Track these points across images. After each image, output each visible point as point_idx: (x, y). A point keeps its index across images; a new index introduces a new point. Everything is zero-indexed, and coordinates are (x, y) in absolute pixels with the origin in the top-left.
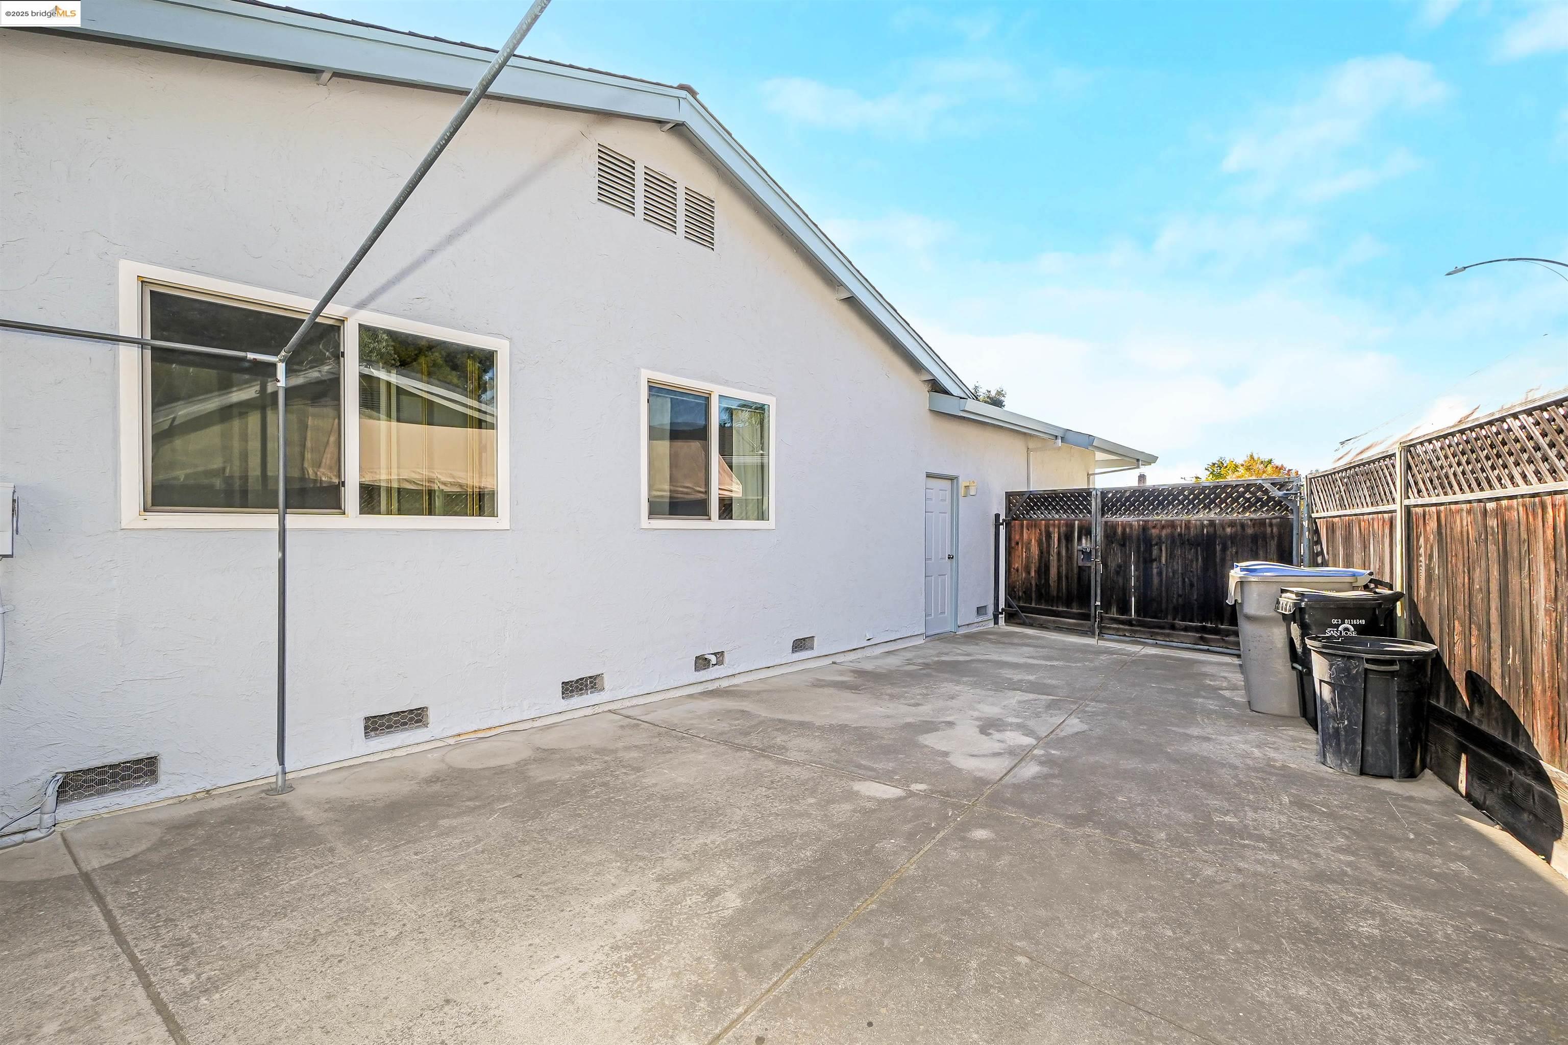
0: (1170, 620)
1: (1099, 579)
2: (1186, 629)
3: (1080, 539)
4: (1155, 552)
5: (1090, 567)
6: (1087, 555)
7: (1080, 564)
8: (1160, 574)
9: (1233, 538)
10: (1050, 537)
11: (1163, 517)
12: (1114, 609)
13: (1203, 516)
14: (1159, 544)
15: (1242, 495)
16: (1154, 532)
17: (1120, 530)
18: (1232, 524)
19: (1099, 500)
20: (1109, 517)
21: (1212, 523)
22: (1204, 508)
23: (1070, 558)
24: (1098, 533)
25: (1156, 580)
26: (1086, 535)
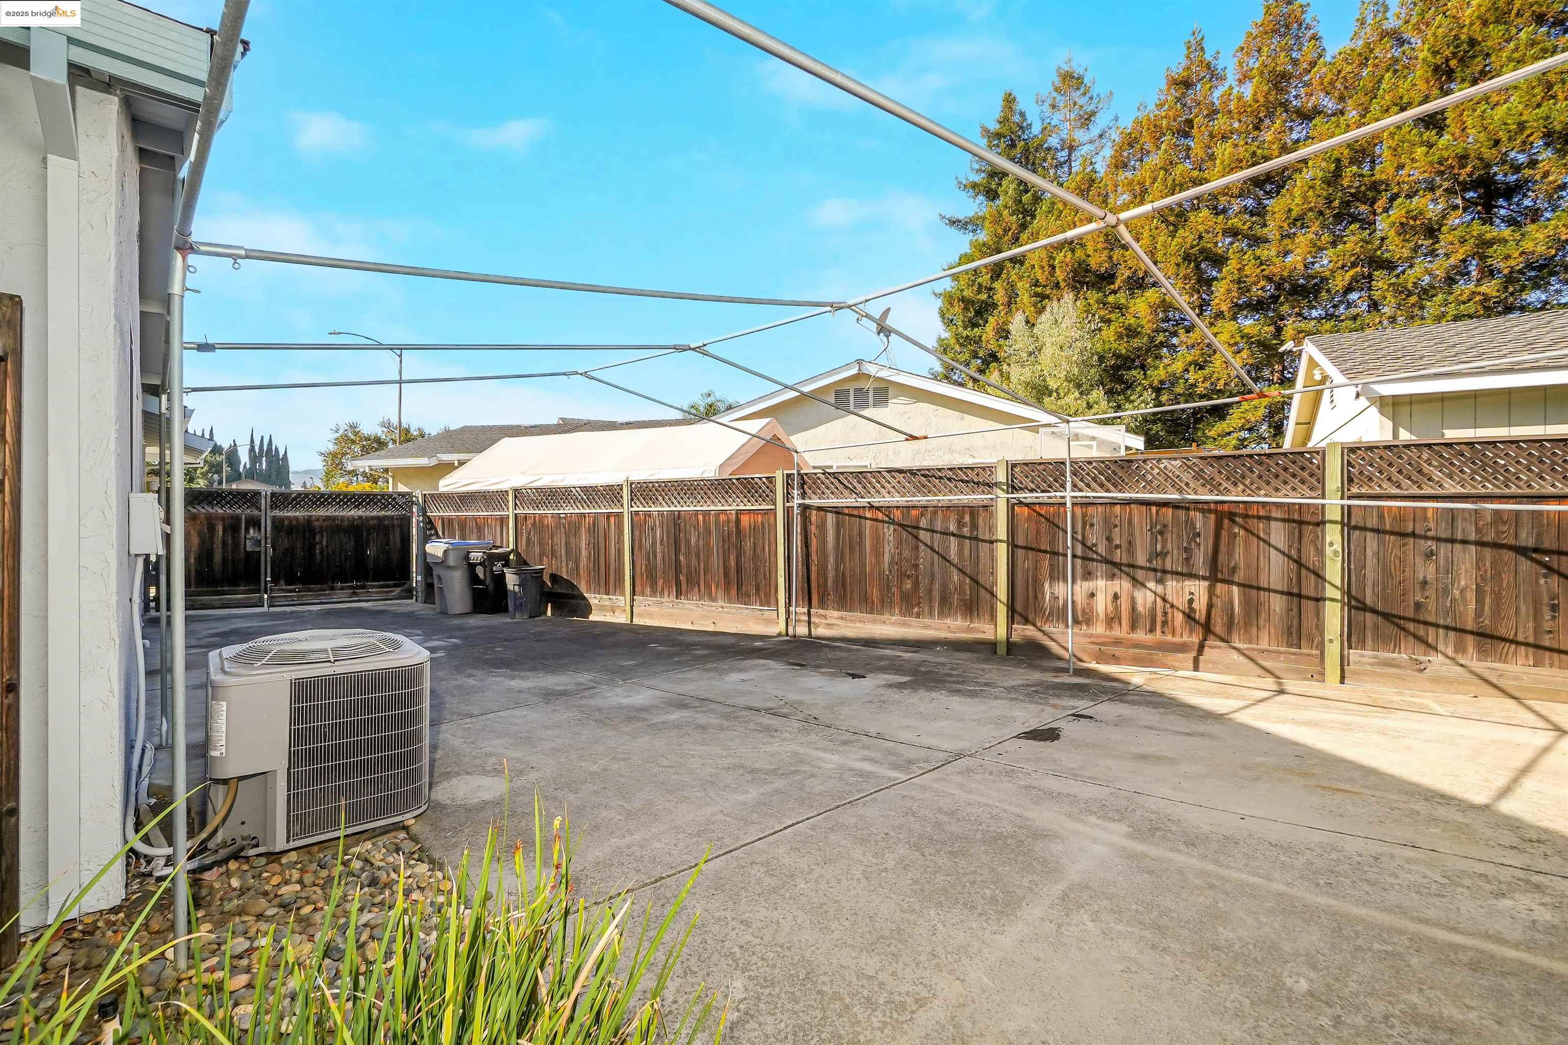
0: (330, 583)
1: (269, 559)
2: (342, 589)
3: (247, 530)
4: (318, 538)
5: (260, 552)
6: (258, 543)
7: (249, 549)
8: (321, 553)
9: (374, 527)
10: (214, 528)
11: (322, 512)
12: (282, 582)
13: (354, 513)
14: (321, 532)
15: (380, 501)
16: (317, 524)
17: (286, 523)
18: (373, 518)
19: (269, 499)
20: (278, 513)
21: (360, 517)
22: (356, 507)
23: (236, 545)
24: (267, 525)
25: (318, 557)
26: (254, 526)
